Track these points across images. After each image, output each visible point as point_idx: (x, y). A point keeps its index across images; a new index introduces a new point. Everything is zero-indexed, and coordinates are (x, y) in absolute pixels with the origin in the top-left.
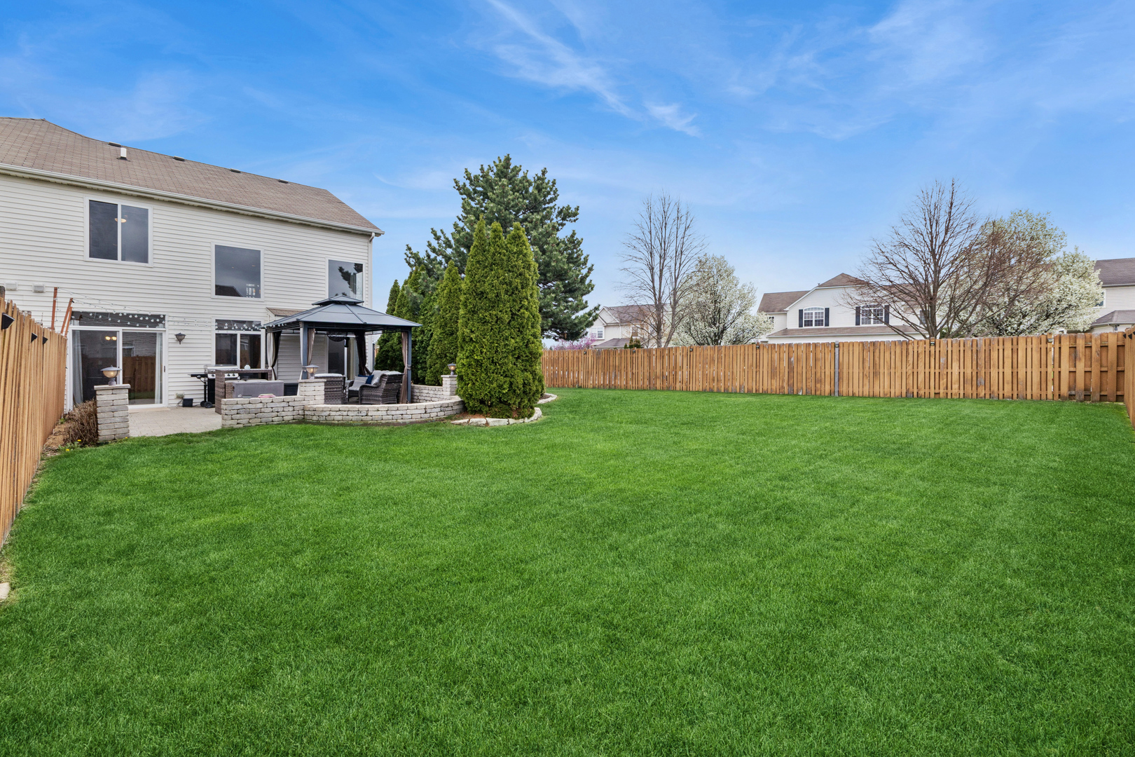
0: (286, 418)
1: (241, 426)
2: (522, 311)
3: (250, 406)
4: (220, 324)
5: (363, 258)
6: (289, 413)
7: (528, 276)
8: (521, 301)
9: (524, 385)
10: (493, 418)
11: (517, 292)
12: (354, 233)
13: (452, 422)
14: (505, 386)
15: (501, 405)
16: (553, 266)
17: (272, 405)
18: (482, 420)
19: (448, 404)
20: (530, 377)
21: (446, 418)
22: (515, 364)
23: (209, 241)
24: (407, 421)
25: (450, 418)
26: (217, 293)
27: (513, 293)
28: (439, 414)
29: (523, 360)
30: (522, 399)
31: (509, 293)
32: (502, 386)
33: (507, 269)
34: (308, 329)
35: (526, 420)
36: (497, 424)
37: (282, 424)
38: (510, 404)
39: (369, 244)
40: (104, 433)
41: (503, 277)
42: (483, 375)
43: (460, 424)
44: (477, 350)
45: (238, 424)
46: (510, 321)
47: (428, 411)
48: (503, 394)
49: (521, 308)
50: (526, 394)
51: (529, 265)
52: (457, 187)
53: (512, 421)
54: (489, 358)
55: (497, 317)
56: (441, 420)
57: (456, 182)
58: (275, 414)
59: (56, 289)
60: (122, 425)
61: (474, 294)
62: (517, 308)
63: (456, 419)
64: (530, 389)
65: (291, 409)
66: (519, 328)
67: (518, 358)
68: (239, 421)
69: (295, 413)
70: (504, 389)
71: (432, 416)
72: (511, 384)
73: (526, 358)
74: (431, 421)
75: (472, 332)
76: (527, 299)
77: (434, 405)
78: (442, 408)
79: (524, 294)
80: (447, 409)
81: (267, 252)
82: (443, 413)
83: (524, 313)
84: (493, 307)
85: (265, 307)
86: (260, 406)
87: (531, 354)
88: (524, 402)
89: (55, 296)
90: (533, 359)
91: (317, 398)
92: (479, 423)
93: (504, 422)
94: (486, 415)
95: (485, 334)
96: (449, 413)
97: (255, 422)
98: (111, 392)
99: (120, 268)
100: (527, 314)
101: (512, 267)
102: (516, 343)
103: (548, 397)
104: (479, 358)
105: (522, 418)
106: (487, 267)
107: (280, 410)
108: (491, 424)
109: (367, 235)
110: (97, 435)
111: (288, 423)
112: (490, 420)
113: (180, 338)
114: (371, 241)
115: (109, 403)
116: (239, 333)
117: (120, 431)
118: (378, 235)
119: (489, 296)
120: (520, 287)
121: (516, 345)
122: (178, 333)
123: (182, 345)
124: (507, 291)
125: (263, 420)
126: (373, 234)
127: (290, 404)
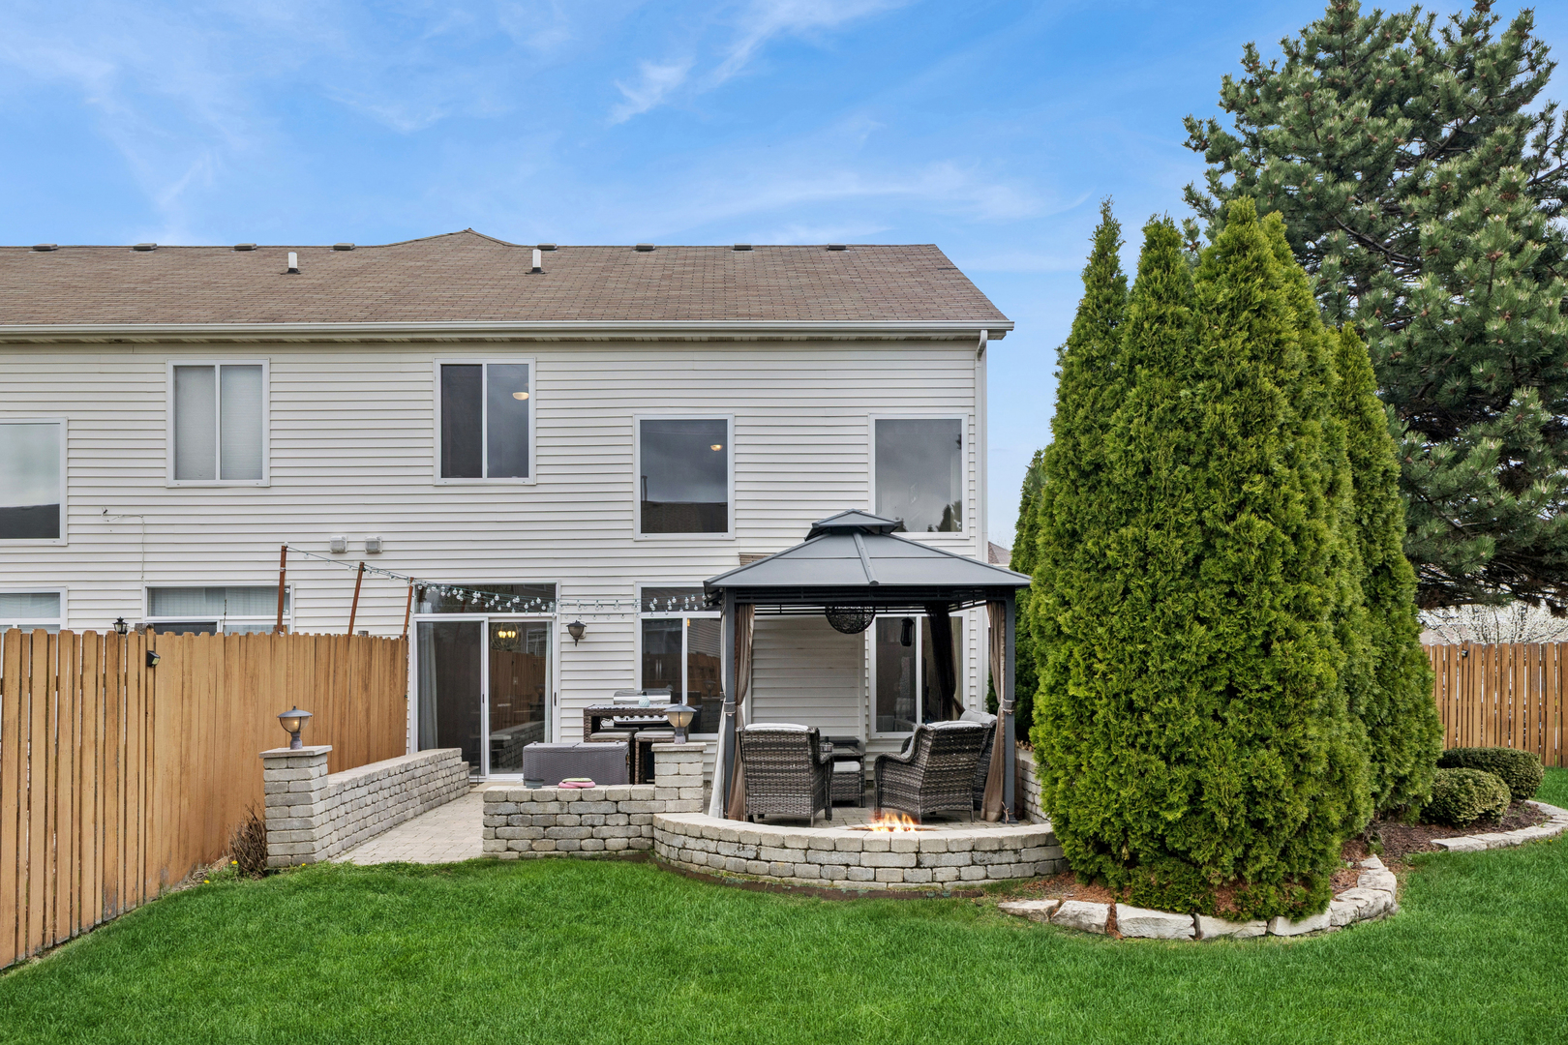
0: (612, 843)
1: (514, 855)
2: (1243, 518)
3: (533, 808)
4: (651, 596)
5: (963, 402)
6: (618, 832)
7: (1268, 386)
8: (1240, 482)
9: (1252, 796)
10: (1136, 905)
11: (1223, 451)
12: (938, 341)
13: (1003, 905)
14: (1173, 798)
15: (1167, 864)
16: (1498, 334)
17: (580, 807)
18: (1094, 910)
19: (1001, 841)
20: (1281, 769)
21: (993, 889)
22: (1216, 717)
23: (630, 412)
24: (863, 887)
25: (1005, 888)
26: (648, 526)
27: (1208, 454)
28: (966, 873)
29: (1249, 702)
30: (1248, 847)
31: (1194, 459)
32: (1164, 795)
33: (1189, 372)
34: (737, 605)
35: (1282, 927)
36: (1148, 931)
37: (603, 858)
38: (1197, 866)
39: (978, 364)
40: (276, 850)
41: (1167, 404)
42: (1098, 753)
43: (1024, 916)
44: (1078, 665)
45: (508, 849)
46: (1198, 559)
47: (928, 861)
48: (1169, 823)
49: (1240, 506)
50: (1269, 832)
51: (1279, 343)
52: (1193, 143)
53: (1210, 926)
54: (1116, 696)
55: (1144, 549)
56: (972, 893)
57: (1191, 128)
58: (585, 831)
59: (284, 550)
60: (304, 835)
61: (1073, 475)
62: (1220, 507)
63: (1020, 895)
64: (1281, 814)
65: (622, 820)
66: (1230, 583)
67: (1231, 692)
68: (511, 844)
69: (632, 831)
70: (1170, 807)
71: (940, 877)
72: (1197, 791)
73: (1266, 696)
74: (938, 895)
75: (1066, 603)
76: (1268, 472)
77: (946, 842)
78: (977, 856)
79: (1253, 455)
80: (996, 858)
81: (739, 422)
82: (979, 872)
83: (1249, 527)
84: (1132, 513)
85: (735, 552)
86: (553, 807)
87: (1280, 680)
88: (1257, 858)
89: (283, 563)
90: (1290, 700)
91: (684, 794)
92: (1085, 921)
93: (1176, 924)
94: (1120, 892)
95: (1105, 612)
96: (1005, 872)
97: (544, 847)
98: (284, 763)
99: (487, 493)
100: (1261, 527)
101: (1207, 361)
102: (1218, 636)
103: (1542, 819)
104: (1081, 693)
105: (1258, 917)
106: (1117, 374)
107: (599, 820)
108: (1126, 929)
109: (968, 340)
110: (264, 854)
111: (614, 857)
112: (1126, 913)
113: (577, 631)
114: (981, 353)
115: (281, 787)
116: (685, 616)
117: (300, 849)
118: (997, 334)
119: (1117, 477)
120: (1232, 430)
121: (1216, 646)
122: (572, 620)
123: (580, 647)
124: (1183, 452)
125: (562, 843)
126: (984, 335)
127: (621, 806)
